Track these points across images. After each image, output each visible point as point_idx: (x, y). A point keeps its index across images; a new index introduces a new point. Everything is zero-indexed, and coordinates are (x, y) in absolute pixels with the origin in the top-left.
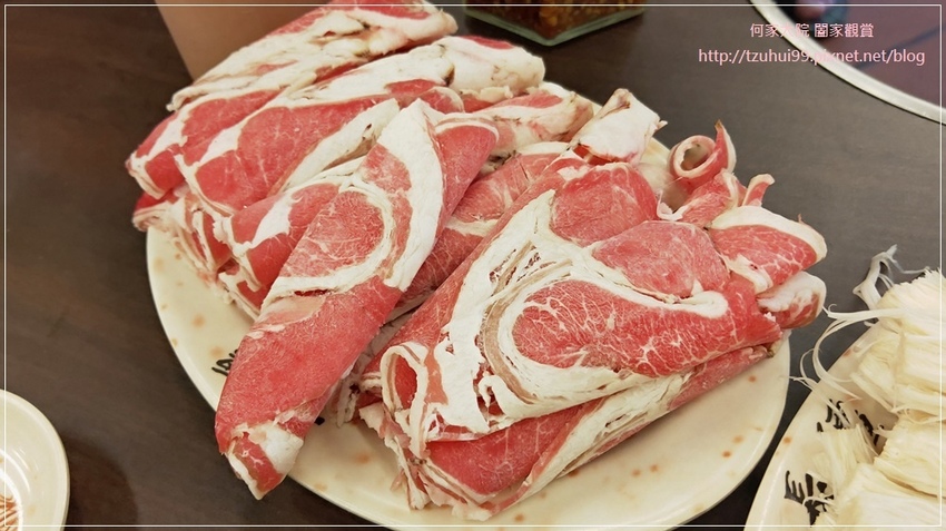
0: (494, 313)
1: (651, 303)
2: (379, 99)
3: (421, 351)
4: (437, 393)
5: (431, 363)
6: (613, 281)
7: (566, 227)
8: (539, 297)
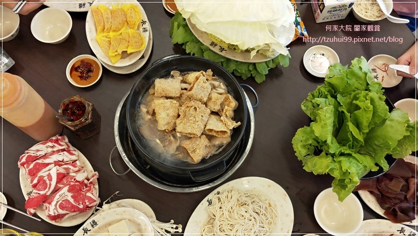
0: (57, 202)
1: (75, 204)
2: (52, 163)
3: (48, 205)
4: (49, 211)
5: (49, 207)
6: (72, 200)
7: (69, 191)
8: (63, 201)
